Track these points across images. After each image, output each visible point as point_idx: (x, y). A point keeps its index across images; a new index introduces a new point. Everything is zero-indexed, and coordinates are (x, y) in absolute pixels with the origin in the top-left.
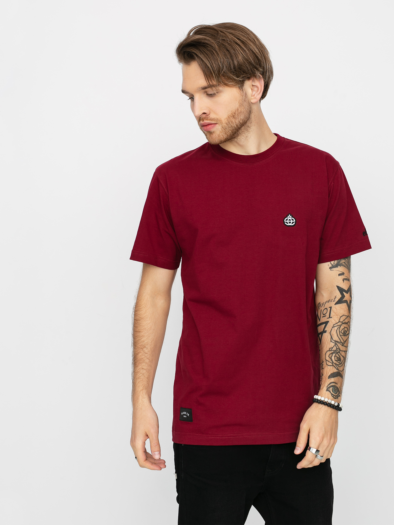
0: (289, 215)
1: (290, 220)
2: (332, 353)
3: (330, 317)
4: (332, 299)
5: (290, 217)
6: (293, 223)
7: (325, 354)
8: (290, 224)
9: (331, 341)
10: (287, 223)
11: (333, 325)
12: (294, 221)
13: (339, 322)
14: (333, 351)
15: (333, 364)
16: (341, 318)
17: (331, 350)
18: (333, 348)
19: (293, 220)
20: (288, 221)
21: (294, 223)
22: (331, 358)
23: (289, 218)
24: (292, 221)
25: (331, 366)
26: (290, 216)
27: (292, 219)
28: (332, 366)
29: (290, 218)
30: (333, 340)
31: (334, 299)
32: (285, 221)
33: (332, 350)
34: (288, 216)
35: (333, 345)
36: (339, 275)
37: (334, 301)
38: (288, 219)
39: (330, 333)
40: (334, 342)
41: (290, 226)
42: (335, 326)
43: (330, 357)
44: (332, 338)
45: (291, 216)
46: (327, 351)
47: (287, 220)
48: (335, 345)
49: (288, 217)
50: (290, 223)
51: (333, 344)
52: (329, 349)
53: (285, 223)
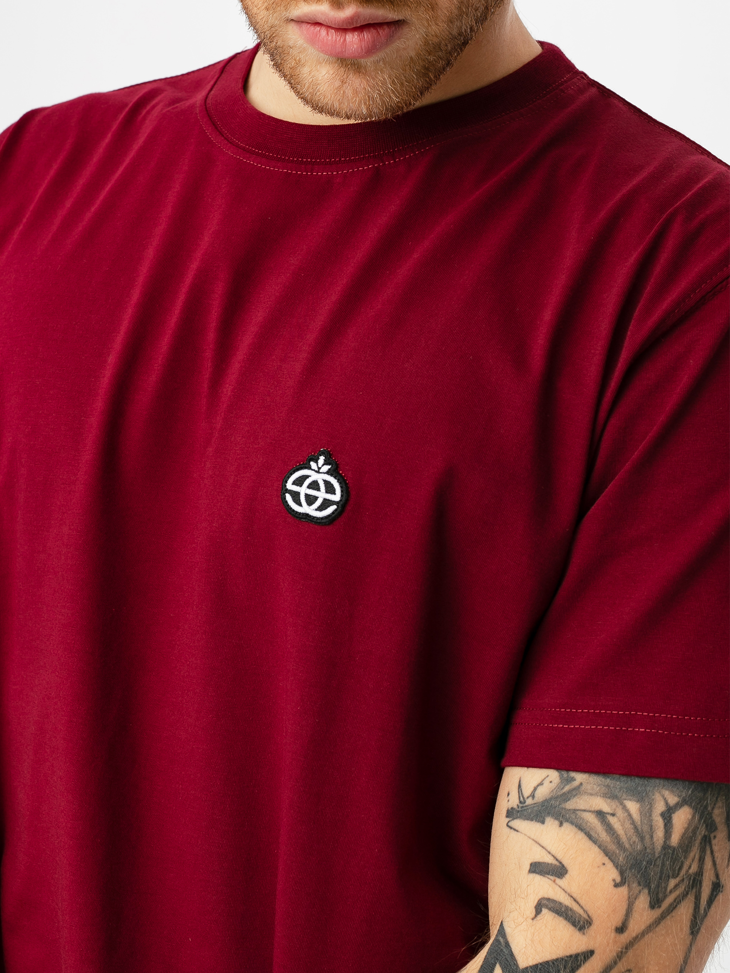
0: (322, 460)
1: (314, 485)
5: (318, 471)
6: (326, 504)
8: (311, 510)
10: (296, 496)
12: (337, 497)
19: (330, 489)
20: (303, 490)
21: (335, 507)
23: (314, 477)
24: (322, 495)
26: (325, 463)
27: (326, 482)
29: (320, 478)
32: (290, 486)
34: (313, 465)
36: (537, 868)
38: (308, 477)
45: (326, 468)
47: (299, 482)
49: (310, 468)
50: (311, 500)
53: (288, 497)
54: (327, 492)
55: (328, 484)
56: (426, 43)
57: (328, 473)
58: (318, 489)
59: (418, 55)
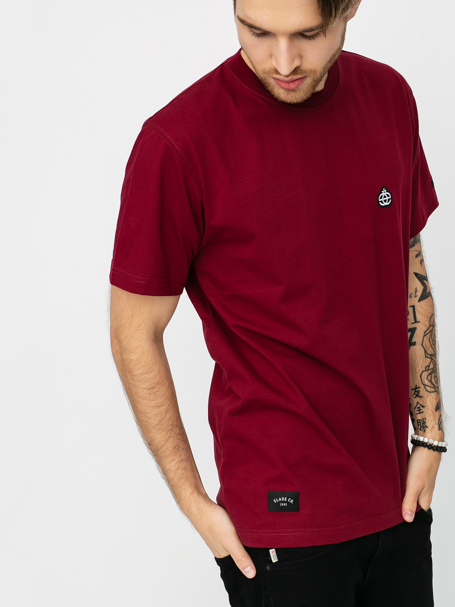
2: (430, 374)
3: (416, 321)
4: (412, 294)
5: (384, 193)
6: (389, 200)
7: (421, 376)
8: (386, 204)
9: (426, 357)
10: (382, 202)
11: (425, 332)
12: (390, 197)
13: (430, 327)
14: (430, 371)
15: (435, 390)
16: (431, 319)
17: (428, 370)
18: (429, 366)
19: (388, 196)
20: (383, 199)
21: (391, 200)
22: (431, 381)
25: (432, 392)
26: (385, 190)
28: (434, 392)
30: (427, 353)
31: (414, 293)
32: (380, 200)
33: (430, 368)
34: (383, 192)
35: (429, 362)
36: (417, 256)
37: (415, 297)
38: (382, 195)
39: (422, 345)
40: (429, 356)
41: (386, 206)
42: (427, 332)
43: (430, 379)
44: (425, 351)
46: (423, 371)
47: (381, 198)
48: (431, 360)
49: (382, 193)
50: (385, 201)
51: (429, 360)
52: (426, 369)
53: (380, 203)
54: (388, 197)
55: (387, 195)
56: (314, 80)
57: (386, 192)
58: (386, 197)
59: (312, 84)
